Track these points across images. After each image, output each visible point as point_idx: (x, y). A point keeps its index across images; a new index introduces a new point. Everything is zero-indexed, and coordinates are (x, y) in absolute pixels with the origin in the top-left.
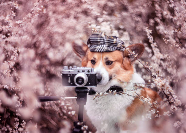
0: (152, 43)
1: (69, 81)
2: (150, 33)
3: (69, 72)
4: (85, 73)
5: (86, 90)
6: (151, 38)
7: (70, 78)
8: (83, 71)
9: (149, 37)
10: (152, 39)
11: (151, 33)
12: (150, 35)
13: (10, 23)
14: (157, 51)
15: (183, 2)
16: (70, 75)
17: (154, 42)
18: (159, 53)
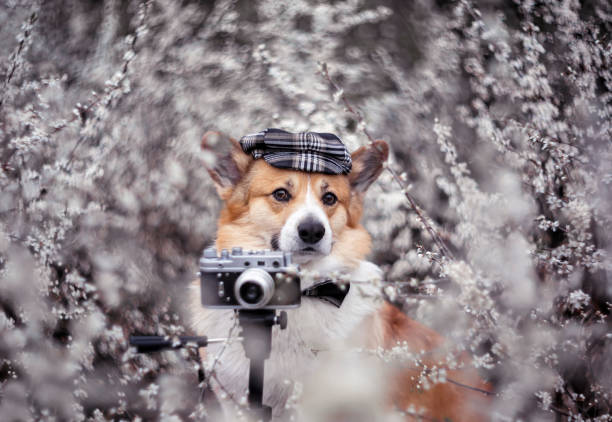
0: (454, 163)
1: (221, 292)
2: (445, 136)
3: (220, 265)
4: (265, 267)
5: (268, 318)
6: (449, 150)
7: (222, 283)
8: (261, 264)
9: (444, 147)
10: (452, 153)
11: (448, 134)
12: (446, 142)
13: (33, 130)
14: (470, 187)
15: (532, 44)
16: (223, 273)
17: (458, 161)
18: (477, 191)
